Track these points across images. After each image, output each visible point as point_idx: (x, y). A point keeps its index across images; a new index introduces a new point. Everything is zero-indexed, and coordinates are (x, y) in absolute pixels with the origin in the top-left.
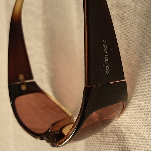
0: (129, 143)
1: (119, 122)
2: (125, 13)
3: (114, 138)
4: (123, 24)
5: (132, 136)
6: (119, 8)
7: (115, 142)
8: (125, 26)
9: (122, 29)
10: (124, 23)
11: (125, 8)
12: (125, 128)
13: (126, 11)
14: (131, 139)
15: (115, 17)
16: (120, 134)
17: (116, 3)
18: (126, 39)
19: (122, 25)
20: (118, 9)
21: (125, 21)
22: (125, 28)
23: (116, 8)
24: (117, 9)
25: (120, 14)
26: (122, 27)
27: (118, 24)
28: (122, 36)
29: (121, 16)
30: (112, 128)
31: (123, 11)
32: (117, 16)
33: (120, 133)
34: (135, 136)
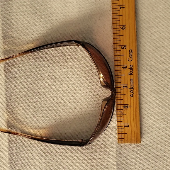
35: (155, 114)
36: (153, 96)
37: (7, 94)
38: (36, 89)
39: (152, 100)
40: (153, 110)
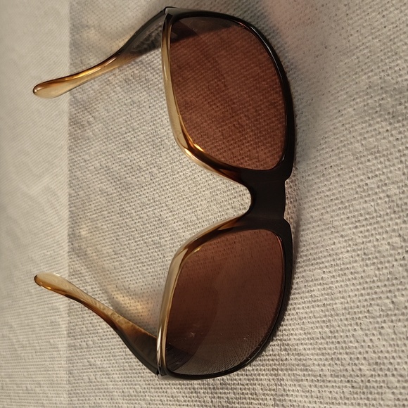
0: (382, 400)
1: (355, 350)
2: (400, 104)
3: (345, 390)
4: (395, 128)
5: (391, 382)
6: (386, 92)
7: (348, 399)
8: (400, 133)
9: (391, 139)
10: (397, 125)
11: (401, 93)
12: (369, 364)
13: (403, 101)
14: (387, 390)
15: (376, 112)
16: (358, 379)
17: (379, 81)
18: (401, 162)
19: (391, 130)
20: (384, 96)
21: (398, 122)
22: (399, 136)
23: (380, 92)
24: (383, 93)
25: (389, 106)
26: (392, 135)
27: (382, 127)
28: (391, 154)
29: (391, 111)
30: (335, 366)
31: (396, 100)
32: (380, 111)
33: (358, 376)
34: (399, 381)
35: (397, 312)
36: (394, 230)
37: (71, 185)
38: (121, 174)
39: (388, 247)
40: (390, 291)
